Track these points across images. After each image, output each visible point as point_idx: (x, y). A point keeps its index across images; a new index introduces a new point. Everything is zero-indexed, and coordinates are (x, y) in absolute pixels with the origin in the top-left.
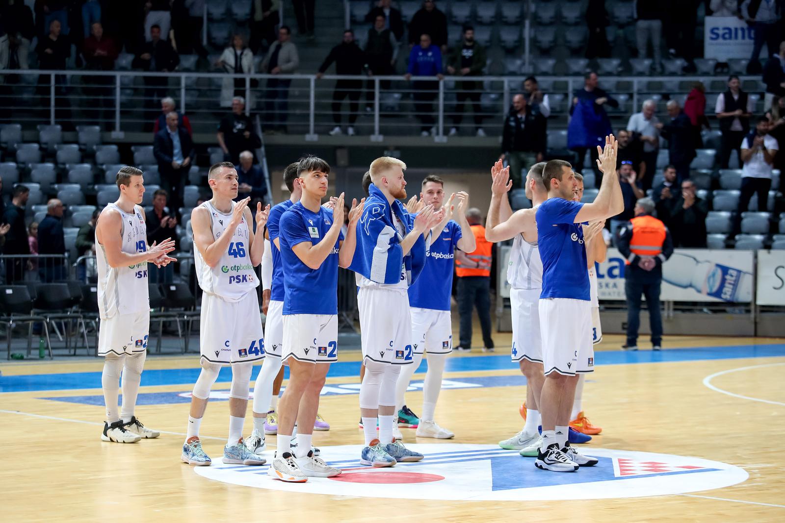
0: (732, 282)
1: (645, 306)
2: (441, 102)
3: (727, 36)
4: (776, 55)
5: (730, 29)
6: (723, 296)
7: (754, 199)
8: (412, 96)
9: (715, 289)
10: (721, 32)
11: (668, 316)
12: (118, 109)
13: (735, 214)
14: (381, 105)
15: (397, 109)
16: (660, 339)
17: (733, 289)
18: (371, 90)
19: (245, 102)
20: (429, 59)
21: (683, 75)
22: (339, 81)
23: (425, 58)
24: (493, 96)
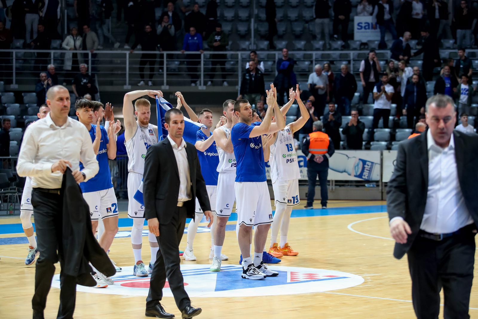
0: (369, 169)
1: (319, 183)
2: (202, 66)
3: (367, 27)
4: (401, 38)
5: (368, 23)
6: (363, 177)
7: (381, 121)
8: (185, 63)
9: (358, 173)
10: (363, 25)
11: (332, 189)
12: (14, 71)
13: (370, 130)
14: (167, 68)
15: (177, 70)
16: (327, 203)
17: (369, 173)
18: (162, 60)
19: (88, 67)
20: (195, 41)
21: (342, 50)
22: (143, 54)
23: (193, 41)
24: (232, 63)
